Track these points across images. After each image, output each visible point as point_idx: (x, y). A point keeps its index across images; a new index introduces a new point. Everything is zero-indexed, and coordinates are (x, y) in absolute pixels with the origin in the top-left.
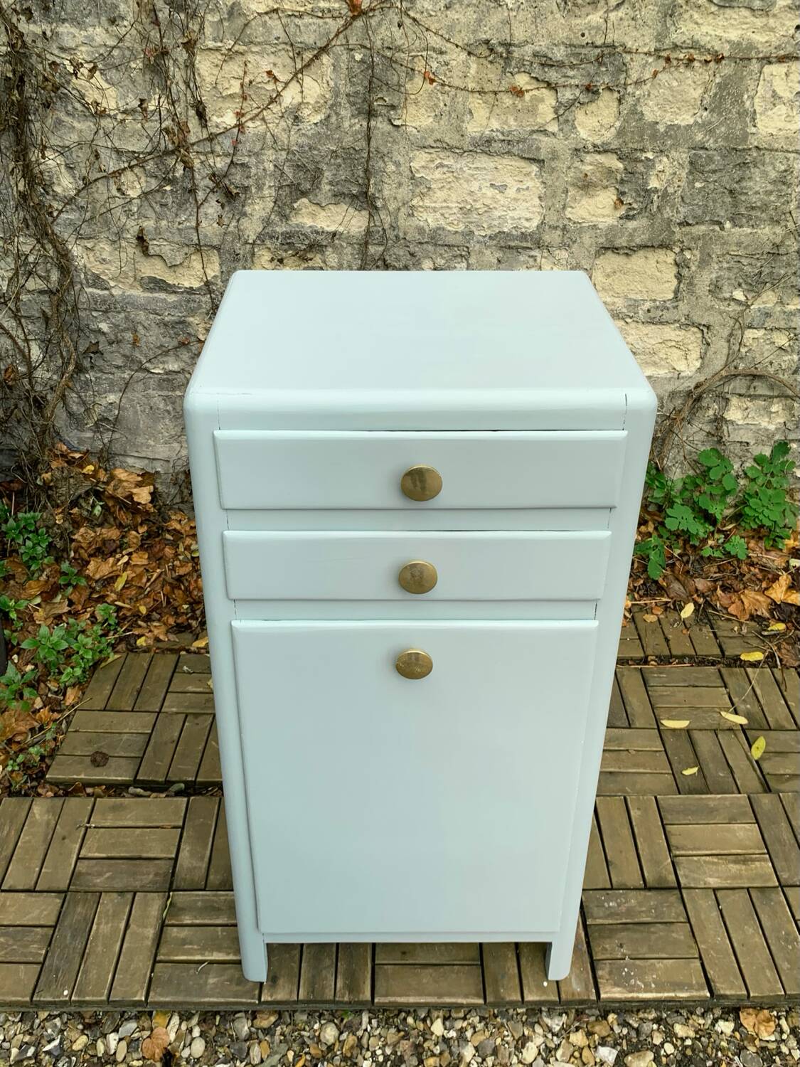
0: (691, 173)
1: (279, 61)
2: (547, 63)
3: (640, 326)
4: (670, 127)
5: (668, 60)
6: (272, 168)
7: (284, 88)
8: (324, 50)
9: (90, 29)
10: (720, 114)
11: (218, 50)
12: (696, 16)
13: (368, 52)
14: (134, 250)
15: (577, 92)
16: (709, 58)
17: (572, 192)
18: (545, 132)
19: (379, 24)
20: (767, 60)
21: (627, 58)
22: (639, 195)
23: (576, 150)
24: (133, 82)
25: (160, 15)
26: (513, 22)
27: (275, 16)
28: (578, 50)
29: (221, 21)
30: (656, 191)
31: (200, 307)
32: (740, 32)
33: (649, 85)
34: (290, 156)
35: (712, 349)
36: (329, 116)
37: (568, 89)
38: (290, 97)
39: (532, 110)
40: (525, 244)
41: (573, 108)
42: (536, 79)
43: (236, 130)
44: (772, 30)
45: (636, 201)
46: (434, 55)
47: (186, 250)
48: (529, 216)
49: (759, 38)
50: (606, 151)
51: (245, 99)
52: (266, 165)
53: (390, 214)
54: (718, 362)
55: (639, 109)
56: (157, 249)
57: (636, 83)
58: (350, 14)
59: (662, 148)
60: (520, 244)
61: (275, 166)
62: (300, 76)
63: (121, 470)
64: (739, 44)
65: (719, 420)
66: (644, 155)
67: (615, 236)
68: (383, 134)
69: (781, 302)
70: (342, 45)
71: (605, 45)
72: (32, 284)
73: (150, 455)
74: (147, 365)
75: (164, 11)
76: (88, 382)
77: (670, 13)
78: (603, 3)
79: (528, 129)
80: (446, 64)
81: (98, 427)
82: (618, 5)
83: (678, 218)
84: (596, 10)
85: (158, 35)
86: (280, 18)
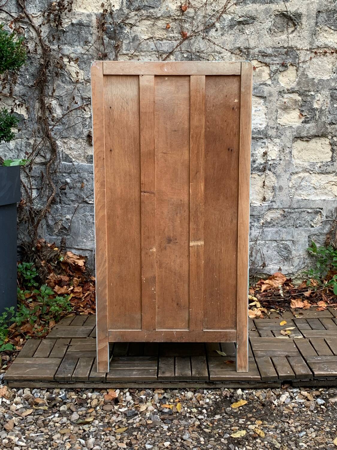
0: (331, 100)
1: (152, 59)
2: (265, 55)
3: (317, 175)
4: (320, 80)
5: (316, 53)
8: (171, 53)
9: (76, 47)
11: (127, 54)
12: (325, 35)
13: (189, 54)
14: (85, 143)
15: (278, 66)
16: (333, 51)
17: (280, 111)
18: (265, 84)
19: (194, 42)
21: (298, 52)
22: (310, 112)
23: (280, 92)
25: (105, 41)
26: (249, 39)
27: (152, 40)
28: (277, 50)
29: (129, 43)
30: (317, 109)
33: (308, 63)
37: (274, 65)
39: (259, 75)
40: (260, 136)
41: (277, 74)
42: (260, 62)
45: (309, 114)
46: (217, 54)
48: (261, 122)
50: (293, 92)
55: (306, 73)
57: (303, 62)
58: (182, 39)
59: (317, 89)
60: (258, 136)
63: (70, 253)
66: (310, 93)
67: (300, 131)
70: (179, 51)
71: (288, 47)
72: (38, 160)
73: (84, 247)
74: (87, 199)
75: (106, 40)
76: (57, 209)
77: (314, 34)
78: (286, 31)
79: (258, 83)
80: (222, 57)
81: (60, 233)
82: (293, 32)
83: (328, 121)
84: (283, 34)
85: (103, 49)
86: (153, 41)
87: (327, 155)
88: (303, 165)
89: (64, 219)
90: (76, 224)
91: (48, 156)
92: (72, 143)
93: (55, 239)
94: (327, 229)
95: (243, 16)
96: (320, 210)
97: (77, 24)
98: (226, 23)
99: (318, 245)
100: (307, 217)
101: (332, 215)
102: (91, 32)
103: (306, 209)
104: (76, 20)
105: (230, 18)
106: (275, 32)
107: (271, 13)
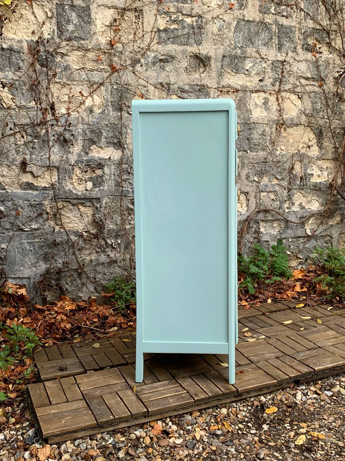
1: (84, 88)
2: (183, 91)
5: (221, 91)
6: (82, 132)
7: (86, 99)
8: (102, 84)
9: (7, 72)
10: (240, 110)
11: (59, 83)
12: (228, 76)
13: (119, 86)
14: (19, 170)
16: (234, 91)
19: (123, 75)
20: (252, 92)
21: (209, 90)
24: (23, 94)
25: (36, 68)
26: (170, 76)
27: (83, 70)
28: (192, 87)
29: (62, 71)
31: (48, 196)
32: (242, 82)
34: (89, 127)
35: (250, 202)
36: (105, 110)
38: (89, 102)
42: (179, 97)
43: (66, 116)
44: (252, 81)
46: (142, 88)
47: (43, 169)
49: (249, 84)
51: (70, 103)
52: (79, 130)
53: (130, 150)
54: (253, 206)
56: (30, 169)
58: (111, 71)
61: (83, 131)
62: (92, 94)
64: (243, 86)
65: (258, 232)
68: (125, 118)
69: (270, 181)
70: (109, 82)
71: (201, 85)
73: (21, 276)
74: (23, 227)
75: (38, 67)
77: (220, 75)
78: (198, 71)
80: (147, 91)
82: (204, 72)
84: (196, 73)
85: (36, 76)
86: (85, 71)
90: (12, 253)
92: (4, 170)
95: (164, 55)
97: (8, 49)
98: (150, 60)
102: (23, 59)
104: (6, 45)
105: (153, 56)
106: (190, 71)
107: (187, 54)
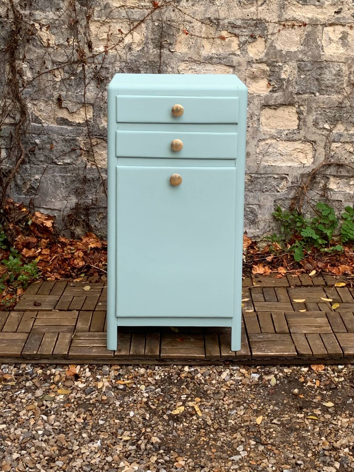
0: (299, 71)
1: (124, 26)
2: (234, 26)
3: (284, 142)
4: (288, 52)
5: (284, 25)
6: (119, 69)
7: (125, 37)
8: (142, 21)
9: (48, 13)
10: (308, 47)
11: (99, 21)
13: (161, 22)
14: (55, 106)
15: (247, 38)
16: (300, 24)
17: (248, 80)
18: (235, 54)
19: (165, 11)
20: (324, 25)
21: (267, 24)
22: (277, 81)
23: (249, 62)
24: (62, 33)
25: (76, 8)
26: (219, 10)
27: (123, 8)
28: (246, 21)
29: (101, 10)
30: (284, 79)
31: (82, 132)
32: (312, 15)
33: (277, 35)
34: (127, 64)
35: (318, 152)
36: (144, 48)
37: (243, 36)
38: (128, 40)
39: (229, 45)
41: (246, 45)
42: (230, 32)
43: (104, 53)
44: (325, 14)
45: (276, 84)
46: (188, 24)
47: (78, 105)
49: (320, 17)
50: (261, 62)
51: (108, 41)
52: (116, 68)
55: (274, 45)
56: (66, 105)
57: (271, 34)
58: (153, 7)
59: (285, 61)
62: (132, 31)
63: (38, 212)
64: (312, 19)
65: (325, 189)
66: (278, 64)
67: (268, 100)
68: (166, 55)
69: (346, 130)
70: (150, 19)
71: (257, 19)
73: (52, 207)
74: (56, 160)
75: (78, 6)
76: (26, 169)
77: (283, 7)
78: (255, 4)
79: (228, 53)
80: (193, 26)
81: (28, 192)
82: (262, 4)
83: (295, 91)
84: (253, 6)
85: (75, 15)
86: (125, 9)
87: (294, 123)
88: (271, 132)
89: (33, 179)
90: (45, 185)
91: (18, 117)
92: (42, 105)
93: (23, 198)
94: (292, 194)
96: (286, 176)
99: (283, 209)
100: (273, 182)
101: (297, 181)
103: (272, 175)
106: (244, 4)
